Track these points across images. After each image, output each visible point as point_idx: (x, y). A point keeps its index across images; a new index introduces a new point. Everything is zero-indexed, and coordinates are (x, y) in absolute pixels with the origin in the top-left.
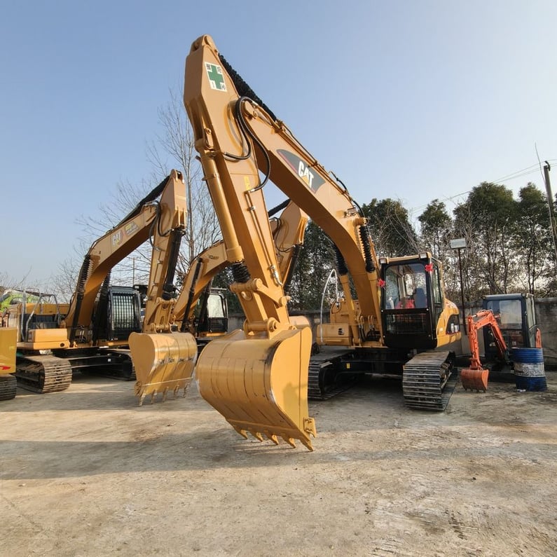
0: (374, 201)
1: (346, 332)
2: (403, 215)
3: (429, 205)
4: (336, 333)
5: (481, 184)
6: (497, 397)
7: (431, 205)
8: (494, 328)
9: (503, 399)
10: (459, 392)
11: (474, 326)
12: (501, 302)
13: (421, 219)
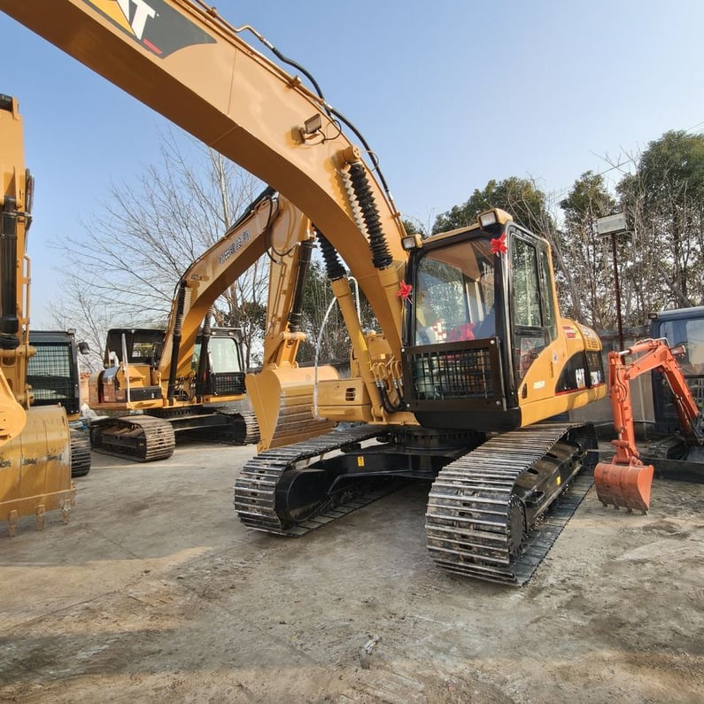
0: (492, 184)
1: (359, 397)
2: (536, 202)
3: (577, 183)
4: (342, 397)
5: (664, 135)
6: (670, 531)
7: (580, 181)
8: (671, 374)
9: (684, 536)
10: (588, 511)
11: (621, 374)
12: (690, 324)
13: (564, 205)
